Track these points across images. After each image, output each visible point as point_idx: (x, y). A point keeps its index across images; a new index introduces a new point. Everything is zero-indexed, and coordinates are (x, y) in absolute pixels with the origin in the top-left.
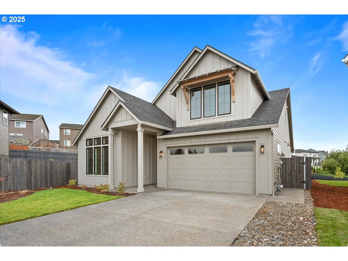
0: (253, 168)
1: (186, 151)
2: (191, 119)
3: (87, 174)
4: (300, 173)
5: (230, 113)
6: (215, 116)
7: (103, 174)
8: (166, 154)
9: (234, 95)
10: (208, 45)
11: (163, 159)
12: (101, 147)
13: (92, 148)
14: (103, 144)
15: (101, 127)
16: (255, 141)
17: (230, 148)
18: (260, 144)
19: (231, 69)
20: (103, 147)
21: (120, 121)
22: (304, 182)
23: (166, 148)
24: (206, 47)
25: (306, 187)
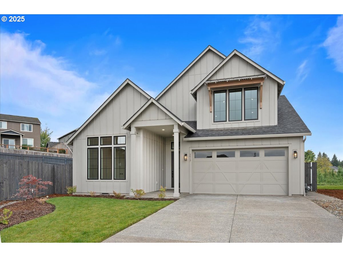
0: (286, 172)
1: (214, 154)
2: (214, 122)
3: (88, 179)
4: (307, 176)
5: (257, 119)
6: (242, 120)
7: (114, 179)
8: (191, 158)
9: (261, 102)
10: (235, 50)
11: (187, 162)
12: (111, 147)
13: (98, 148)
14: (114, 144)
15: (124, 125)
16: (288, 147)
17: (262, 153)
18: (292, 149)
19: (264, 78)
20: (114, 148)
21: (148, 120)
22: (311, 184)
23: (191, 151)
24: (233, 51)
25: (312, 189)
